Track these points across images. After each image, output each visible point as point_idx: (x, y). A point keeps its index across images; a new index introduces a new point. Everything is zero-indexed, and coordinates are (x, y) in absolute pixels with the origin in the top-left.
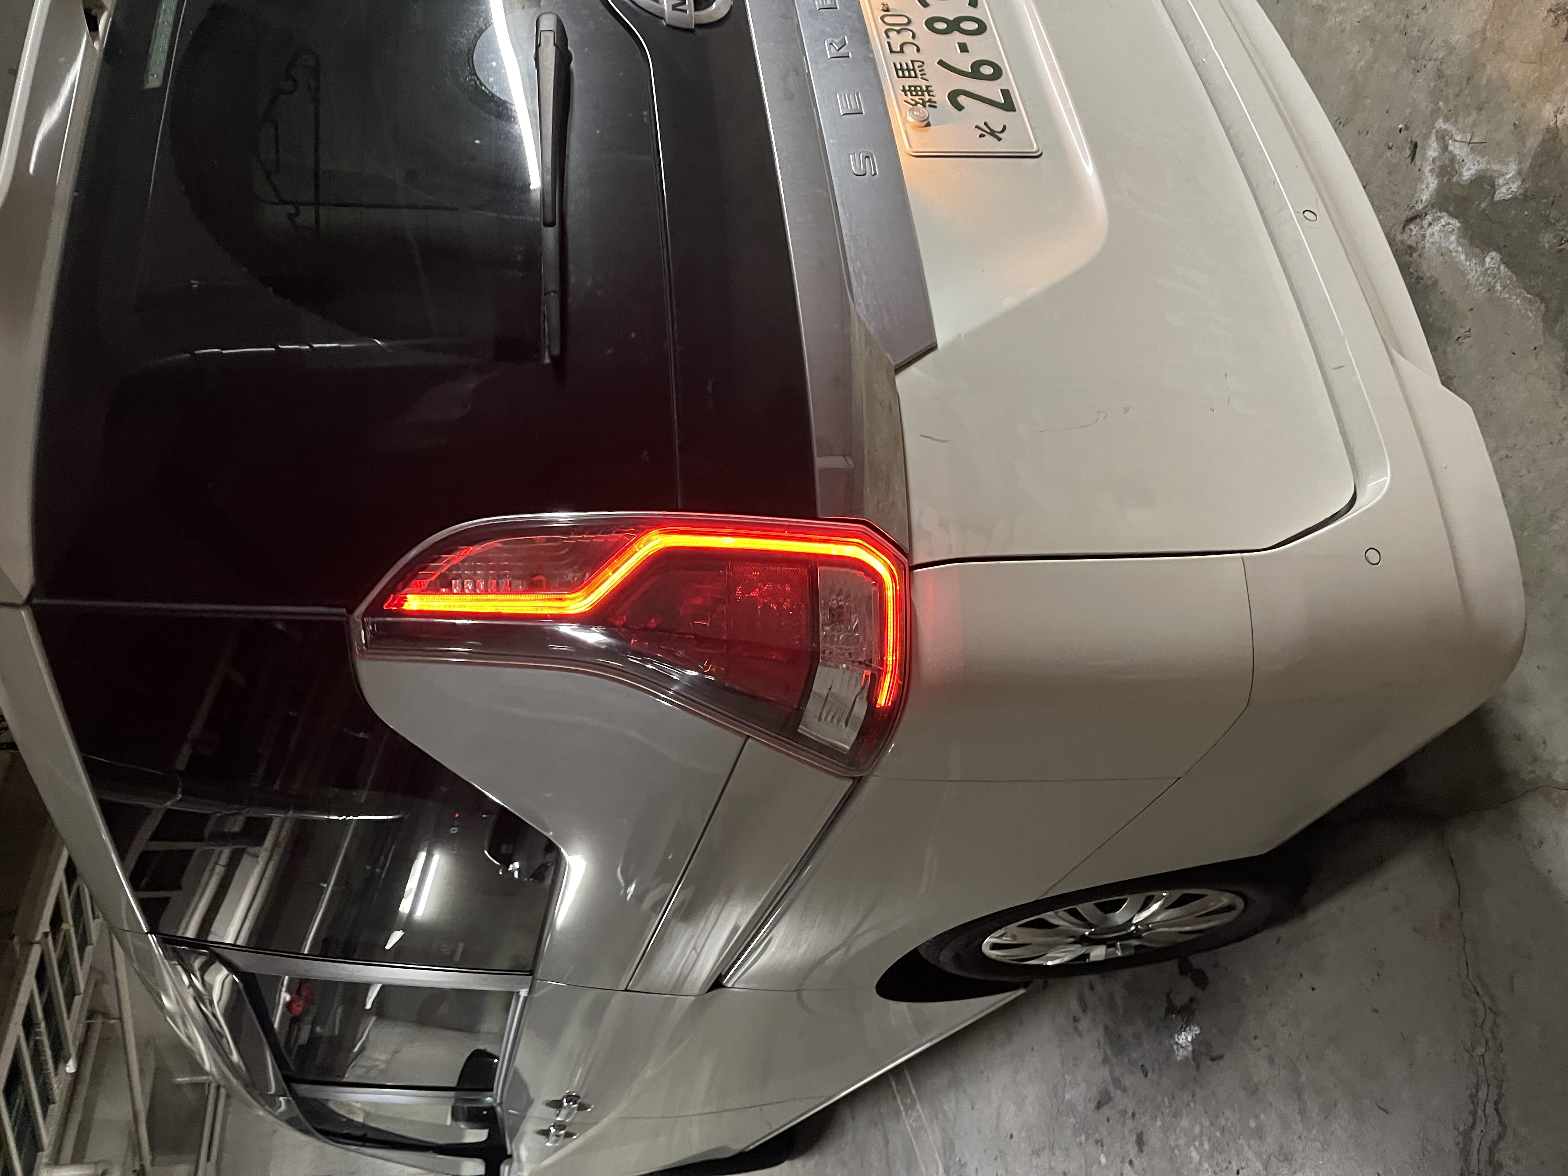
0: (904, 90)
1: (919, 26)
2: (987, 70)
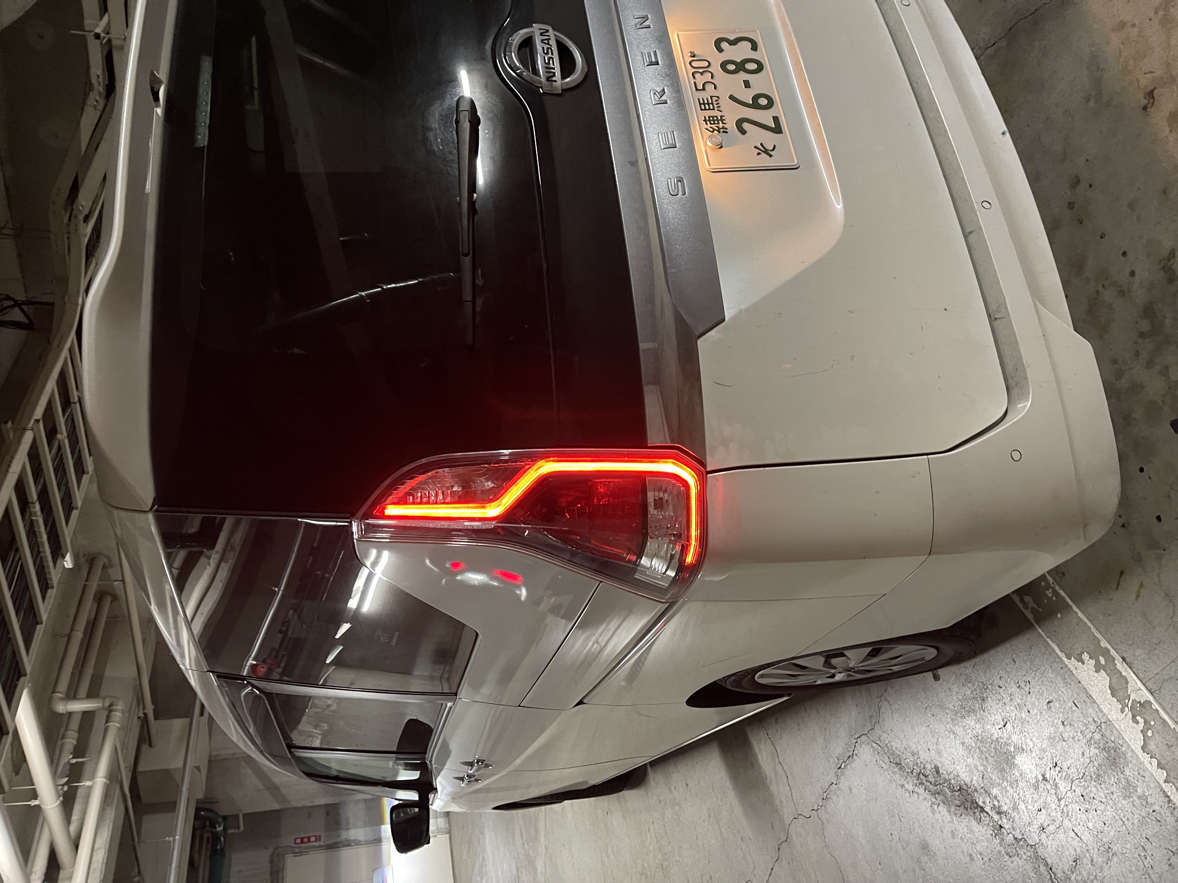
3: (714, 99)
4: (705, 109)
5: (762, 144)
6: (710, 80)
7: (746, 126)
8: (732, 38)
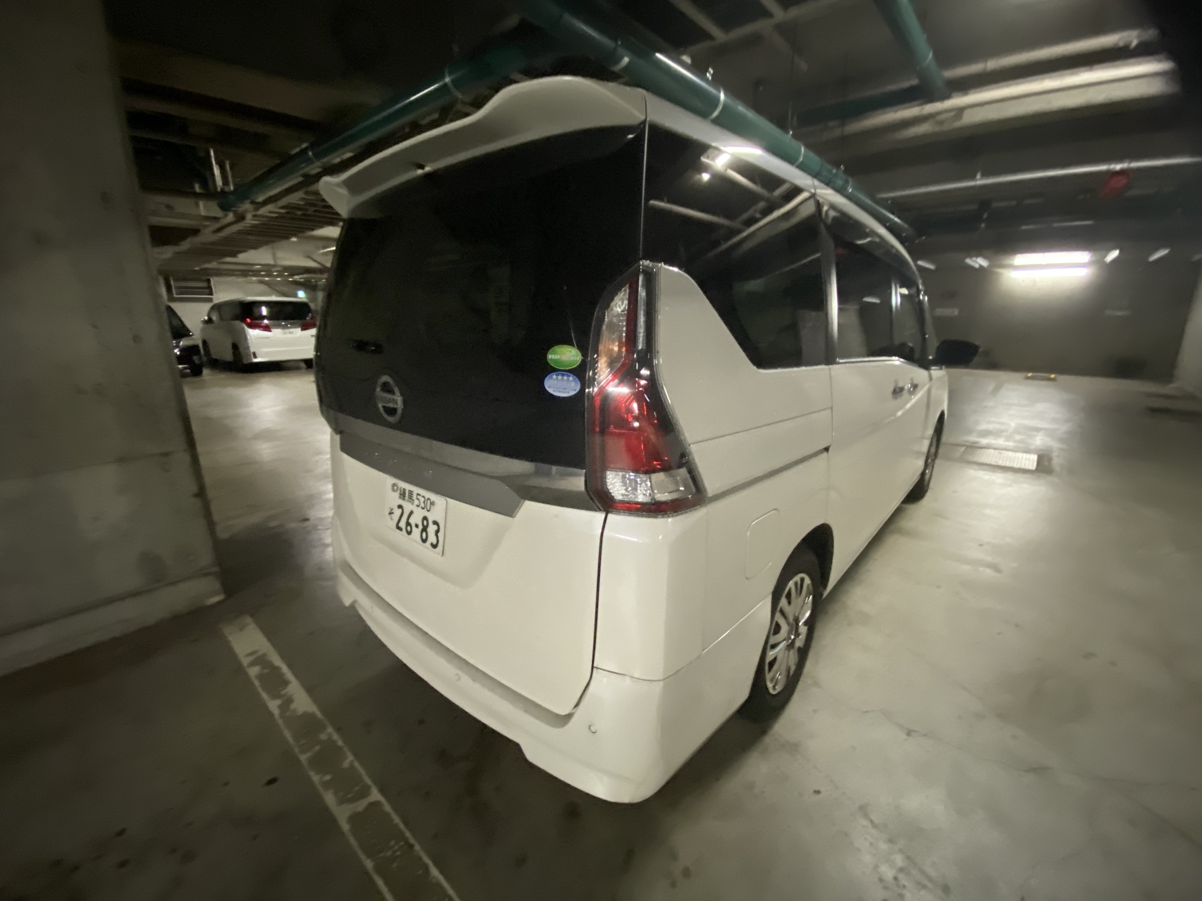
0: (404, 489)
1: (425, 513)
2: (409, 528)
3: (412, 501)
4: (409, 493)
5: (393, 513)
6: (420, 506)
7: (400, 510)
8: (439, 534)
